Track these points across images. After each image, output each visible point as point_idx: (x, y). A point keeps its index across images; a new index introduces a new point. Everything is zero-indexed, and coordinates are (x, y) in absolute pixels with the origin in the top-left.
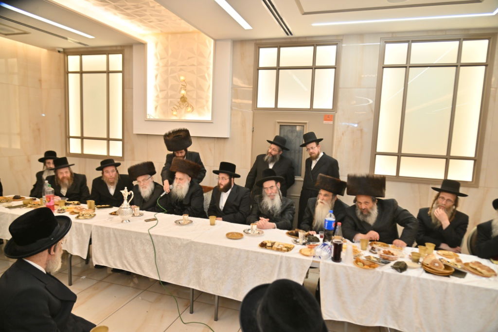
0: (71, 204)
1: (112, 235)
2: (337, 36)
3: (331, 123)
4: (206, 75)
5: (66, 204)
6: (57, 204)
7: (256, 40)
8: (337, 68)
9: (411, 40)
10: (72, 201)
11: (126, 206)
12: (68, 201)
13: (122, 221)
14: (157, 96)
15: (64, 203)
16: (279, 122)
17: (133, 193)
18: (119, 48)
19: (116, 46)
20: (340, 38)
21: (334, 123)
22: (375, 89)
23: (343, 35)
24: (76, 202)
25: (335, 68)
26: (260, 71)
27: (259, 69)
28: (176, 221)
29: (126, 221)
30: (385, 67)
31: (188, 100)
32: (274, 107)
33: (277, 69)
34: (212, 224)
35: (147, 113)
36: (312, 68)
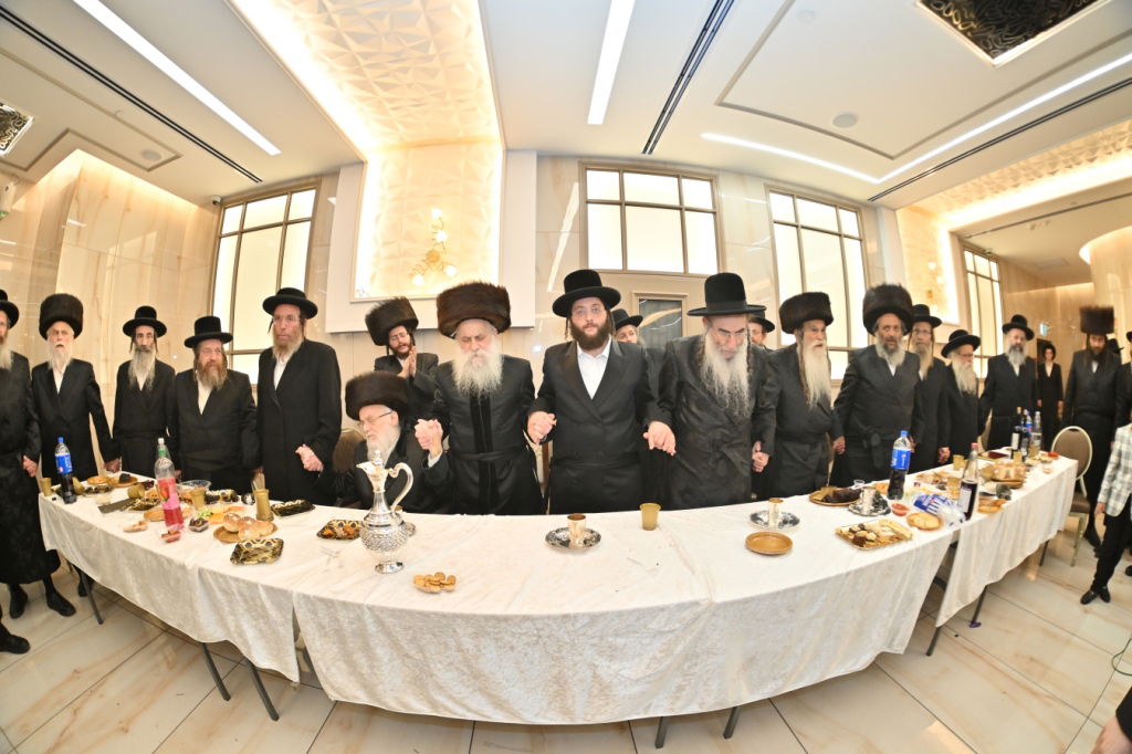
0: (217, 498)
1: (372, 628)
2: (710, 168)
5: (209, 500)
6: (189, 497)
7: (581, 157)
8: (718, 214)
9: (796, 194)
10: (220, 489)
12: (211, 489)
13: (380, 567)
14: (377, 255)
15: (202, 498)
16: (636, 295)
17: (409, 471)
18: (312, 180)
19: (308, 177)
20: (715, 173)
22: (770, 250)
23: (718, 169)
24: (229, 492)
25: (714, 213)
26: (590, 206)
27: (588, 202)
28: (548, 538)
29: (392, 568)
30: (775, 222)
31: (444, 257)
32: (621, 267)
33: (622, 204)
34: (649, 526)
35: (357, 288)
36: (680, 209)
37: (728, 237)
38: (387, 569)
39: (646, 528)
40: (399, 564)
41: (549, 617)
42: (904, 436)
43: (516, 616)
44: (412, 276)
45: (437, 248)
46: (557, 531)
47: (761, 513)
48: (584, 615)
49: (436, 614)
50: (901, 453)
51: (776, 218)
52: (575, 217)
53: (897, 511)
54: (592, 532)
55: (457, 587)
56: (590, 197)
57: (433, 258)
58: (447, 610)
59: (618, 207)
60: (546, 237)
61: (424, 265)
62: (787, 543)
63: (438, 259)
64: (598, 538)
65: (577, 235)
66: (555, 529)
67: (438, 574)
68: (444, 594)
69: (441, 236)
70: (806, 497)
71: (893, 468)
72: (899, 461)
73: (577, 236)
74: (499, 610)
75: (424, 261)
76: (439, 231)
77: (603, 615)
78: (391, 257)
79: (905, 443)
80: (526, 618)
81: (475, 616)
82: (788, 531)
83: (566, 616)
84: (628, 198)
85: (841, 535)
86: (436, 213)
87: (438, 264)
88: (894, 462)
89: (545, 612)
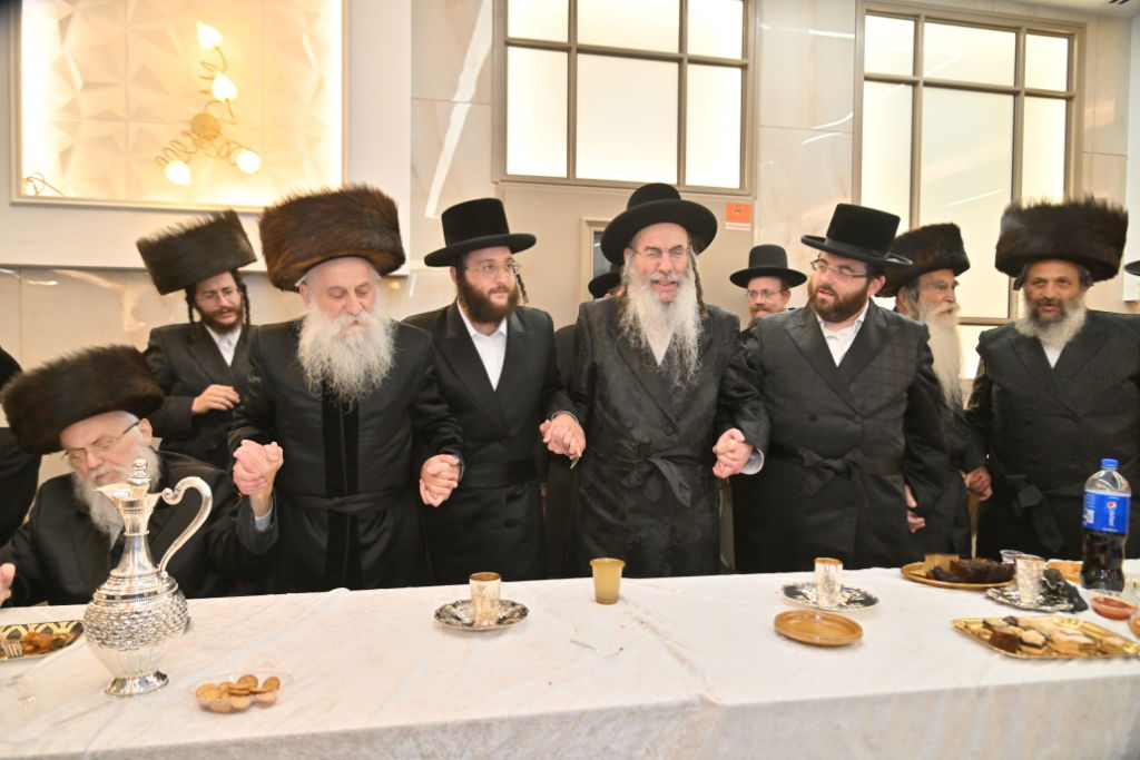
3: (745, 227)
4: (306, 41)
8: (751, 67)
9: (923, 13)
11: (138, 586)
13: (120, 685)
14: (72, 107)
16: (590, 223)
21: (752, 227)
22: (851, 136)
25: (744, 67)
26: (511, 50)
27: (510, 43)
28: (438, 615)
29: (144, 682)
30: (868, 78)
31: (228, 131)
32: (563, 174)
33: (572, 49)
34: (605, 599)
35: (25, 175)
36: (678, 60)
37: (765, 114)
38: (133, 686)
39: (601, 600)
40: (161, 676)
41: (444, 728)
42: (1109, 468)
43: (389, 730)
44: (162, 161)
45: (213, 111)
46: (454, 606)
47: (803, 586)
48: (502, 721)
49: (239, 744)
50: (1102, 500)
51: (869, 69)
52: (482, 72)
53: (1103, 607)
54: (513, 604)
55: (281, 694)
56: (513, 33)
57: (203, 131)
58: (261, 733)
59: (564, 56)
60: (429, 108)
61: (188, 142)
62: (854, 629)
63: (217, 133)
64: (524, 612)
65: (488, 109)
66: (453, 602)
67: (243, 679)
68: (256, 712)
69: (223, 88)
70: (897, 571)
71: (1089, 529)
72: (1101, 514)
73: (486, 112)
74: (357, 723)
75: (185, 134)
76: (219, 76)
77: (534, 721)
78: (106, 116)
79: (1114, 482)
80: (406, 732)
81: (314, 736)
82: (855, 614)
83: (472, 725)
84: (584, 38)
85: (964, 630)
86: (208, 37)
87: (218, 143)
88: (1090, 516)
89: (439, 719)
